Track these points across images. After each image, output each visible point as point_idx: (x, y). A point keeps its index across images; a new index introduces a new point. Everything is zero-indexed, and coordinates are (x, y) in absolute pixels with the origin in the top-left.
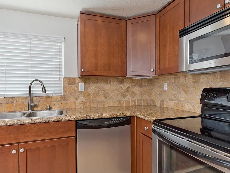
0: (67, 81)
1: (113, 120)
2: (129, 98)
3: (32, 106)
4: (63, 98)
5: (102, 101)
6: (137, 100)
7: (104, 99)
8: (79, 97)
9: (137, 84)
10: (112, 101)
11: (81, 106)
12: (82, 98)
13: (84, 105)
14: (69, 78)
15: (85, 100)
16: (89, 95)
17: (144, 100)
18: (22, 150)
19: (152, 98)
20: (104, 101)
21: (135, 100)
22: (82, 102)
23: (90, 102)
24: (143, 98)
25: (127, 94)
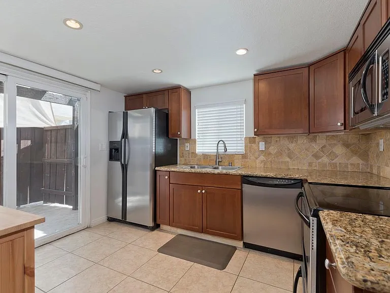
0: (248, 139)
1: (279, 180)
2: (325, 160)
3: (219, 162)
4: (244, 156)
5: (285, 162)
6: (340, 163)
7: (288, 159)
8: (259, 156)
9: (339, 141)
10: (299, 162)
11: (262, 165)
12: (262, 158)
13: (265, 164)
14: (250, 138)
15: (265, 159)
16: (270, 154)
17: (352, 164)
18: (203, 191)
19: (369, 163)
20: (288, 162)
21: (336, 163)
22: (262, 161)
23: (271, 162)
24: (351, 161)
25: (321, 155)
